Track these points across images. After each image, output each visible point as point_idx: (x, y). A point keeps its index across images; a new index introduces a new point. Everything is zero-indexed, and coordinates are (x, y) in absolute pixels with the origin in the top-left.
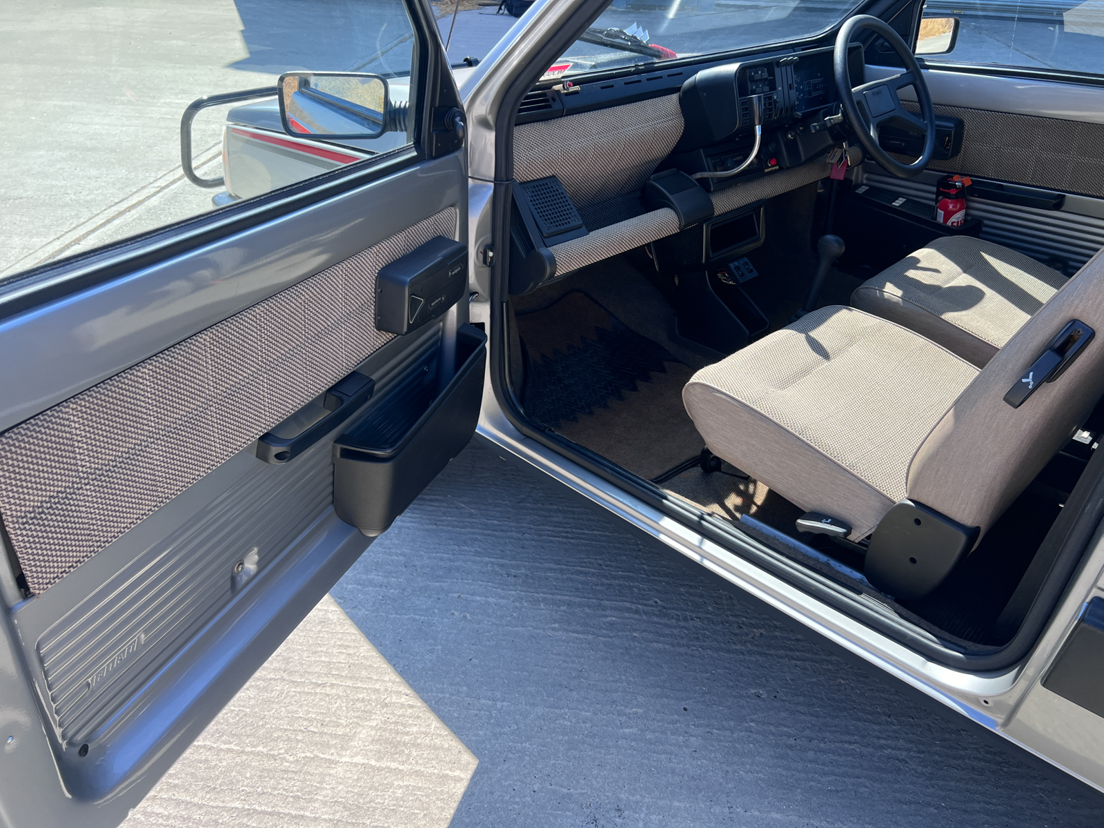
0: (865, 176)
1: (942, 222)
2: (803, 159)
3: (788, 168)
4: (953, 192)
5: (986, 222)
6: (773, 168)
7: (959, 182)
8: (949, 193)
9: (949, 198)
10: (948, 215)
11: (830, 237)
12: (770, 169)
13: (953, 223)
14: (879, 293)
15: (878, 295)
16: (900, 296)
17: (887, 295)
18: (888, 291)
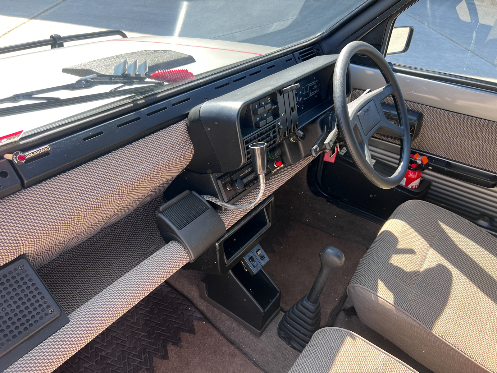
1: (404, 185)
2: (303, 155)
3: (291, 165)
4: (415, 166)
6: (279, 168)
7: (419, 160)
10: (409, 181)
12: (276, 170)
13: (412, 186)
14: (374, 297)
15: (373, 299)
16: (393, 303)
17: (381, 300)
18: (382, 296)
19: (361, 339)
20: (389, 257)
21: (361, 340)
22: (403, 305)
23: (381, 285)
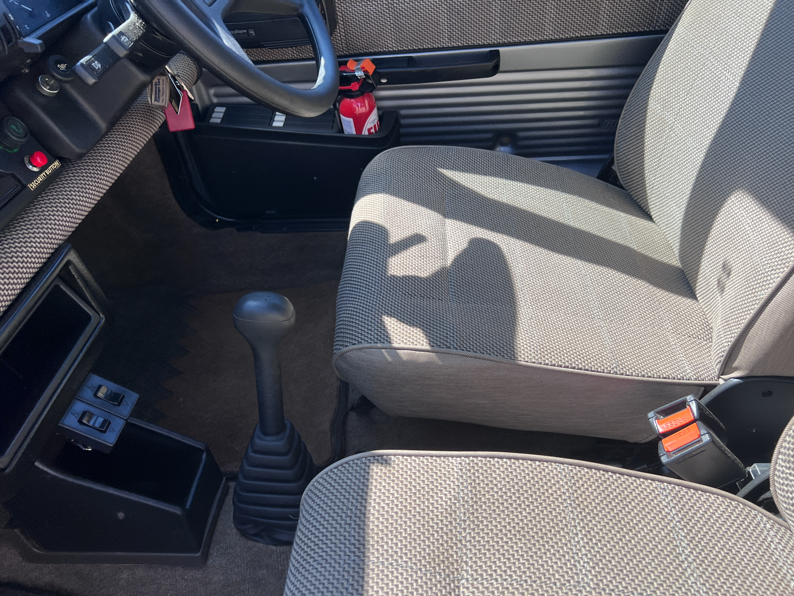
0: (212, 91)
1: (354, 132)
2: (103, 125)
3: (80, 157)
4: (355, 87)
5: (403, 112)
6: (48, 172)
7: (358, 69)
8: (350, 91)
9: (351, 97)
10: (360, 121)
11: (253, 304)
12: (40, 179)
13: (369, 130)
14: (389, 355)
15: (389, 359)
16: (428, 347)
17: (404, 354)
18: (402, 345)
19: (399, 455)
20: (385, 266)
21: (401, 457)
22: (446, 341)
23: (392, 324)
